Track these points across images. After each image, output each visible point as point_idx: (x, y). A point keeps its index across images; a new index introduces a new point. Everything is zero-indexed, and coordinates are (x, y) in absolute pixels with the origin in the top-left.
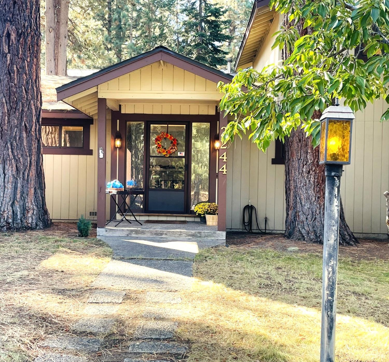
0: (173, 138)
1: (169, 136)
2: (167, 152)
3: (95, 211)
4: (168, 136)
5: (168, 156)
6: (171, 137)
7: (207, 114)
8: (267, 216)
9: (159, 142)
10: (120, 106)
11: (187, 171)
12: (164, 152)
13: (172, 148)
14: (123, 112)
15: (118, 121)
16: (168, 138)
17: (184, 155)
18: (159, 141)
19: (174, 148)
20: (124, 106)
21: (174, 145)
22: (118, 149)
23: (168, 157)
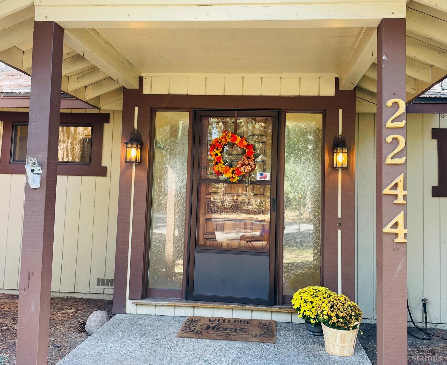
0: (245, 143)
1: (239, 139)
2: (233, 172)
3: (106, 278)
4: (235, 139)
5: (235, 180)
6: (241, 142)
7: (316, 94)
8: (426, 297)
9: (217, 152)
10: (141, 79)
11: (274, 213)
12: (226, 172)
13: (244, 165)
14: (146, 91)
15: (136, 109)
16: (236, 142)
17: (268, 178)
18: (217, 149)
19: (249, 164)
20: (149, 79)
21: (249, 158)
22: (134, 165)
23: (235, 183)
